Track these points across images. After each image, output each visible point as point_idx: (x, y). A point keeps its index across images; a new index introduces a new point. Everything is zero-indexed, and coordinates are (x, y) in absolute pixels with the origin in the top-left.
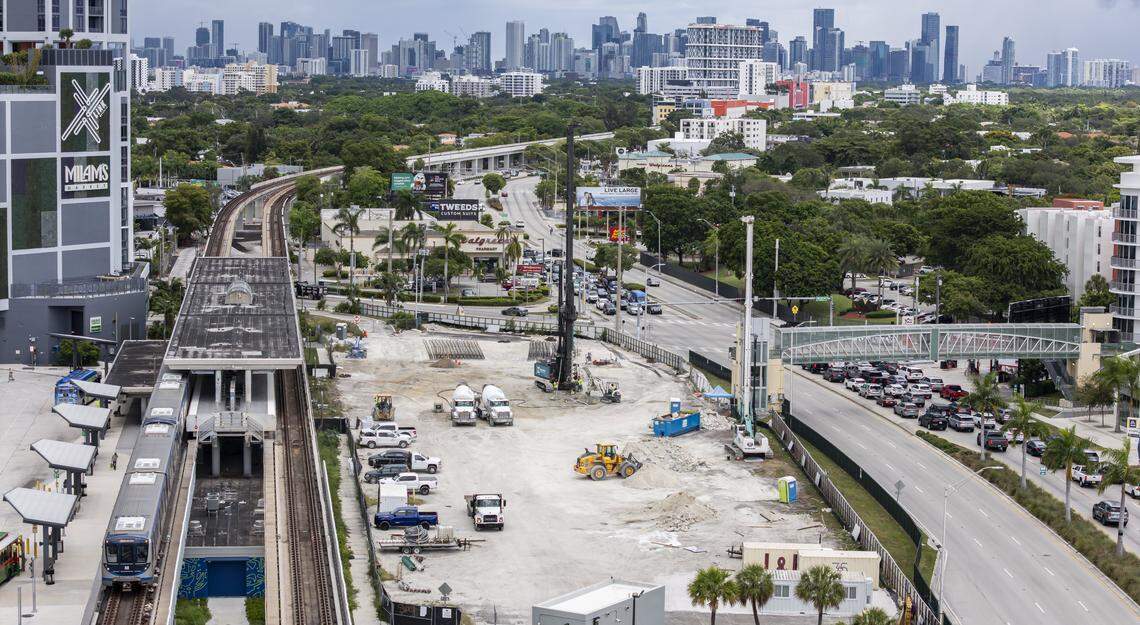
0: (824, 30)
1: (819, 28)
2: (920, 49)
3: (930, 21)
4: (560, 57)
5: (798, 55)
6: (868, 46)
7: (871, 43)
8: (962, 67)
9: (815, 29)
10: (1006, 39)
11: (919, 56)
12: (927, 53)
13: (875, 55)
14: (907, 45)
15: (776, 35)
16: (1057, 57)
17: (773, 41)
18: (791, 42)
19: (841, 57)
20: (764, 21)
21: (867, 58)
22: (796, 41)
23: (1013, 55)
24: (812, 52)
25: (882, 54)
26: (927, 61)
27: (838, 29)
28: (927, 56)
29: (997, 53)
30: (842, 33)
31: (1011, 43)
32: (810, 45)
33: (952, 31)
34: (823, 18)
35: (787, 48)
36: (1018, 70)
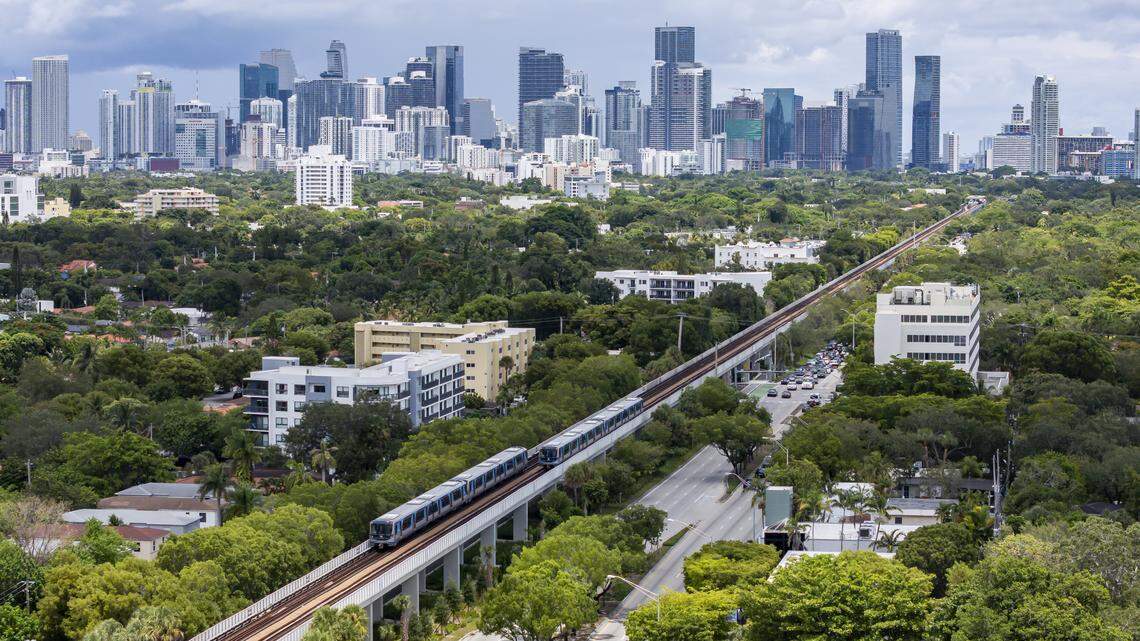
0: (673, 67)
1: (663, 63)
2: (864, 103)
3: (882, 47)
4: (146, 129)
5: (621, 117)
6: (760, 98)
7: (766, 92)
8: (950, 139)
10: (1039, 80)
11: (862, 117)
12: (878, 112)
13: (774, 118)
14: (839, 95)
15: (577, 77)
17: (573, 89)
18: (608, 92)
19: (704, 120)
20: (553, 51)
21: (757, 125)
22: (617, 89)
23: (1054, 113)
24: (648, 111)
25: (788, 116)
26: (877, 127)
27: (699, 65)
28: (877, 118)
29: (1018, 111)
30: (708, 73)
31: (1052, 89)
33: (928, 66)
34: (675, 45)
35: (598, 105)
36: (1067, 145)
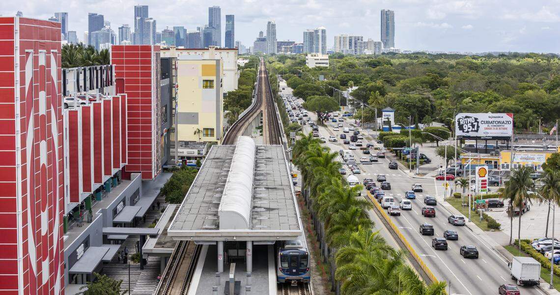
0: (142, 20)
1: (138, 18)
2: (209, 31)
3: (214, 12)
5: (124, 37)
6: (172, 30)
7: (174, 28)
9: (135, 19)
10: (269, 23)
11: (208, 36)
12: (213, 34)
13: (177, 37)
14: (199, 29)
15: (109, 24)
16: (311, 34)
17: (107, 27)
18: (119, 28)
19: (154, 38)
20: (100, 14)
21: (172, 39)
22: (123, 27)
23: (275, 33)
25: (182, 36)
26: (213, 39)
27: (151, 19)
28: (213, 36)
29: (262, 33)
30: (155, 21)
31: (274, 25)
32: (132, 30)
33: (230, 18)
34: (141, 12)
35: (117, 33)
36: (280, 44)
